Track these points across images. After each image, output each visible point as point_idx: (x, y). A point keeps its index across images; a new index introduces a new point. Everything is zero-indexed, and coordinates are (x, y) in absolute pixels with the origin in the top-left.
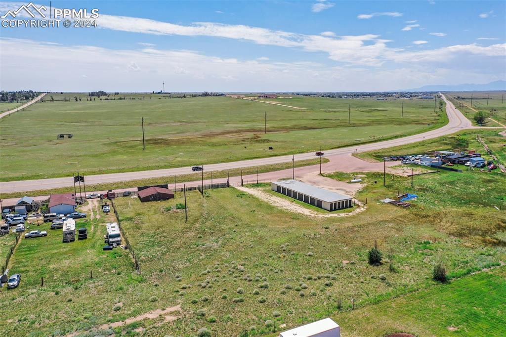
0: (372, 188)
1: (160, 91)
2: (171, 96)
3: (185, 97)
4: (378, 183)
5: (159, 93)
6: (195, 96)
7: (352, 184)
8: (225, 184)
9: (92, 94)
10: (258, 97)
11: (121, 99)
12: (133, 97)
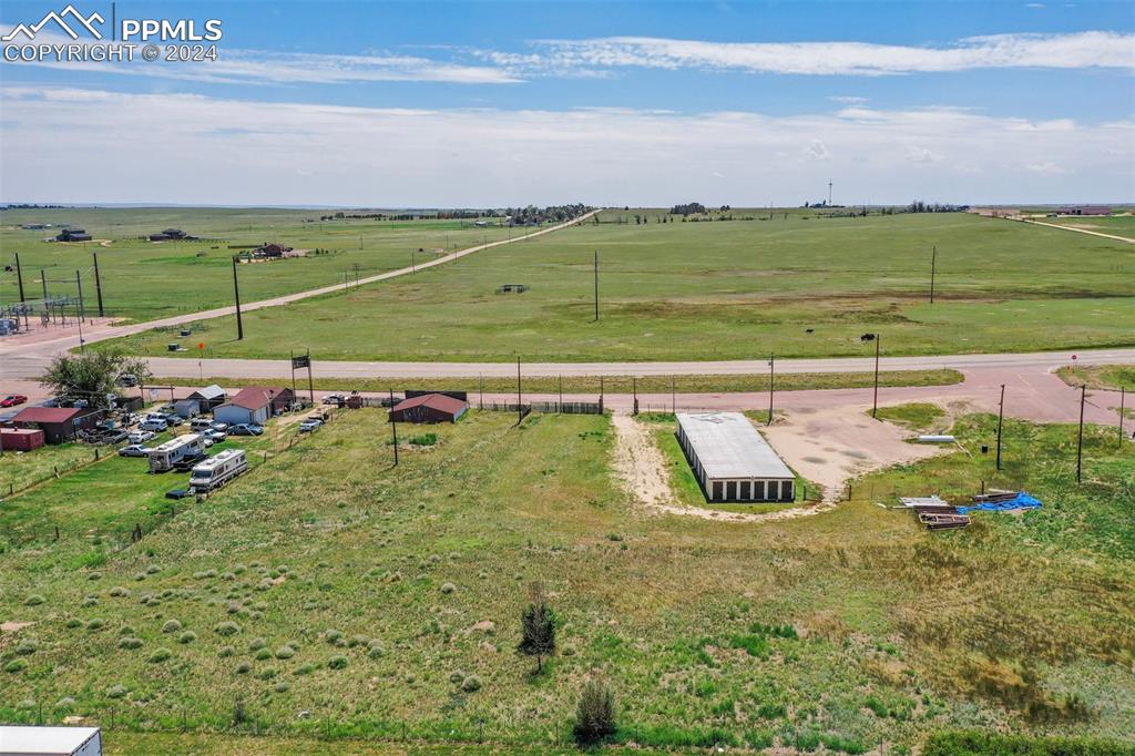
1: (821, 203)
2: (838, 212)
3: (864, 214)
4: (991, 452)
5: (818, 206)
6: (890, 213)
8: (595, 405)
9: (677, 210)
10: (1054, 213)
11: (723, 219)
12: (749, 215)
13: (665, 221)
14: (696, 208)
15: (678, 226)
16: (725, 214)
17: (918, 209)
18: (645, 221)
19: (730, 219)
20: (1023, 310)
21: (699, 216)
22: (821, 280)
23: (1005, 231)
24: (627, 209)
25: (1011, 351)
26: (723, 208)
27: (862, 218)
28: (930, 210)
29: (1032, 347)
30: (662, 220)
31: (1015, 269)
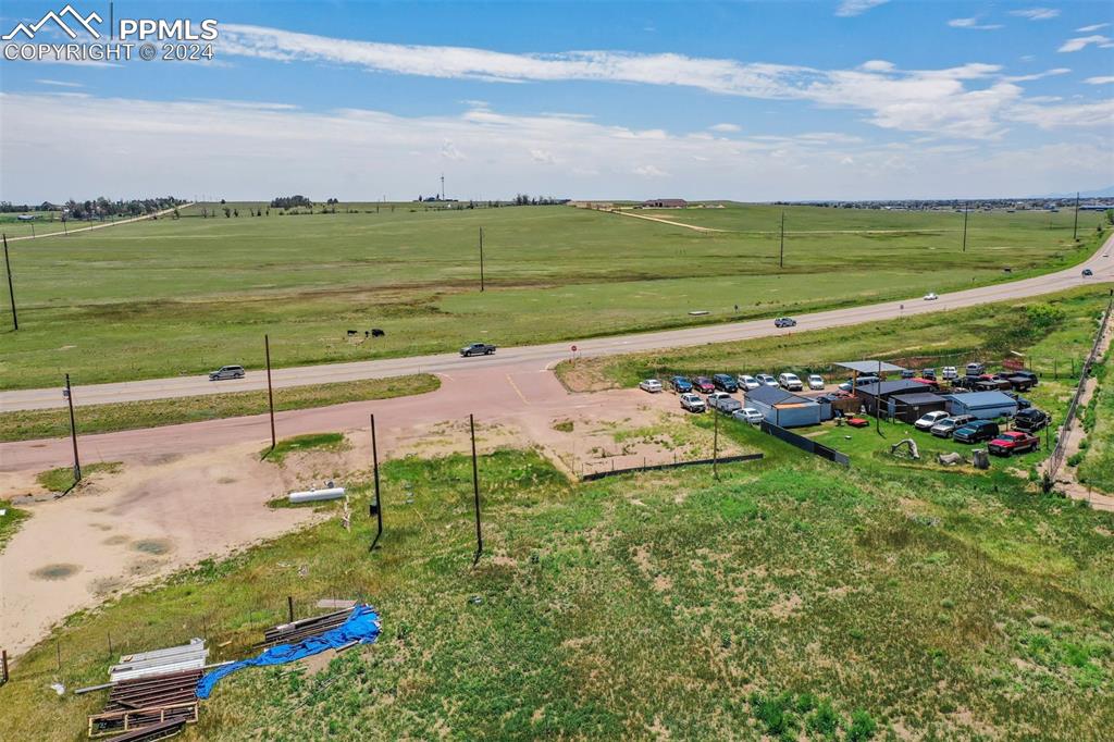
1: (435, 197)
3: (471, 208)
5: (431, 200)
6: (497, 206)
9: (277, 204)
10: (638, 206)
11: (325, 212)
12: (353, 209)
13: (259, 214)
14: (299, 201)
15: (276, 218)
16: (332, 206)
17: (522, 202)
18: (236, 214)
19: (333, 212)
20: (571, 295)
21: (301, 209)
23: (593, 220)
24: (223, 202)
25: (528, 343)
26: (330, 202)
27: (470, 210)
28: (534, 203)
29: (554, 337)
30: (256, 213)
31: (592, 255)
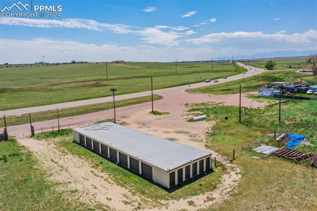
0: (225, 127)
3: (58, 64)
4: (229, 119)
5: (40, 63)
7: (196, 122)
17: (74, 62)
22: (60, 79)
28: (78, 63)
